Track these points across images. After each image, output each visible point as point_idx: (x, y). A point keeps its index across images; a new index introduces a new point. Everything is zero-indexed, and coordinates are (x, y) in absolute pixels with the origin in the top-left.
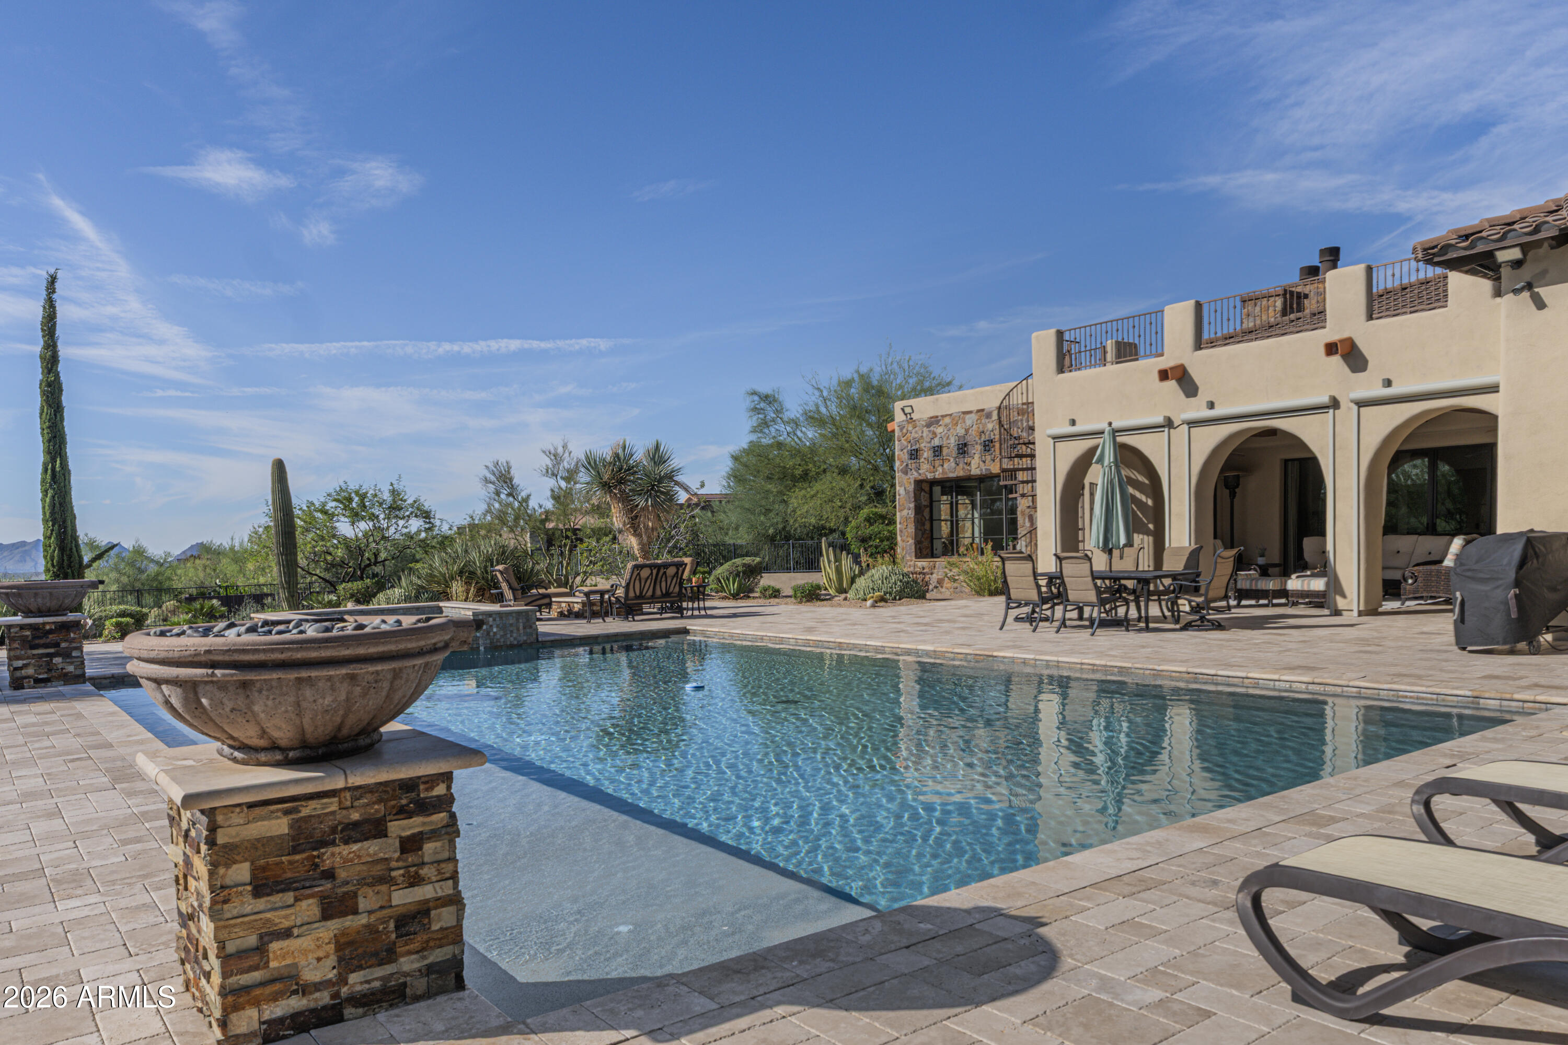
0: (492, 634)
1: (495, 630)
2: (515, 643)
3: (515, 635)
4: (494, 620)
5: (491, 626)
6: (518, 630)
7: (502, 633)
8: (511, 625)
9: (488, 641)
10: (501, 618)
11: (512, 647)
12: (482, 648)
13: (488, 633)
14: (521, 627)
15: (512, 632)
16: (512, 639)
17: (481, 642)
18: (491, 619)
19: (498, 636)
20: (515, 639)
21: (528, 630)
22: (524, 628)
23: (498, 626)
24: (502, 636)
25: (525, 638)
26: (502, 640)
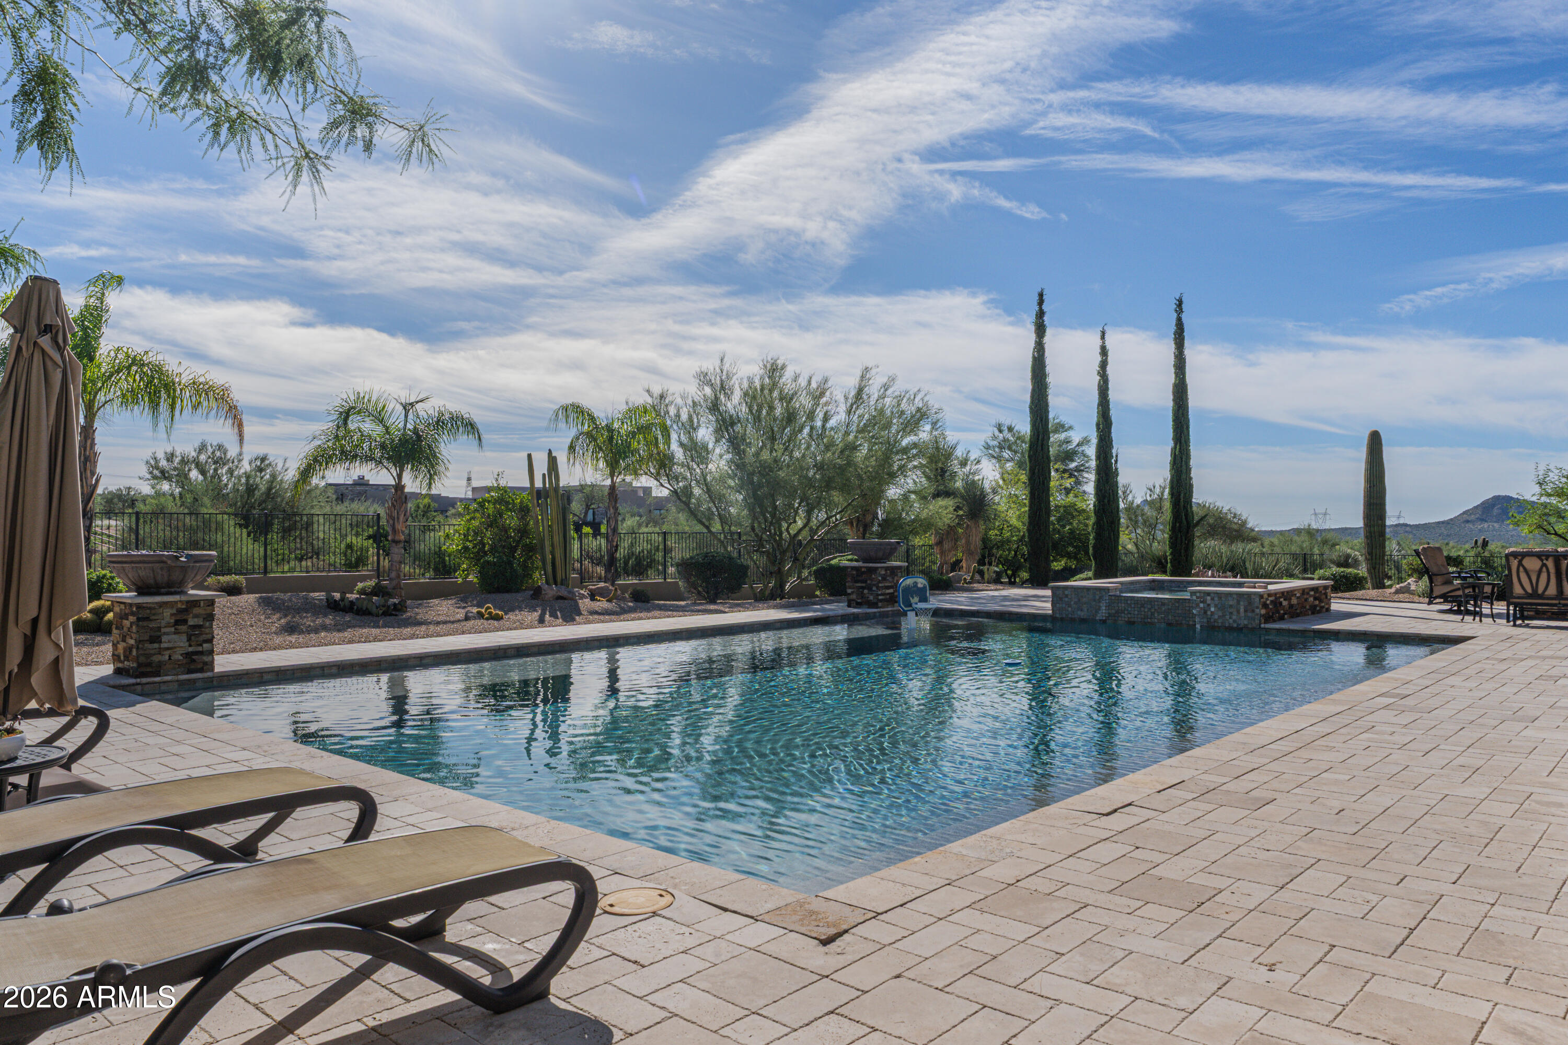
0: (1209, 613)
1: (1213, 609)
2: (1235, 625)
3: (1234, 617)
4: (1212, 599)
5: (1209, 605)
6: (1238, 612)
7: (1220, 613)
8: (1231, 606)
9: (1205, 620)
10: (1220, 598)
11: (1230, 629)
12: (1198, 626)
13: (1205, 612)
14: (1242, 610)
15: (1231, 613)
16: (1231, 621)
17: (1197, 620)
18: (1209, 598)
19: (1216, 617)
20: (1234, 621)
21: (1250, 614)
22: (1246, 611)
23: (1216, 606)
24: (1219, 617)
25: (1246, 622)
26: (1220, 621)
